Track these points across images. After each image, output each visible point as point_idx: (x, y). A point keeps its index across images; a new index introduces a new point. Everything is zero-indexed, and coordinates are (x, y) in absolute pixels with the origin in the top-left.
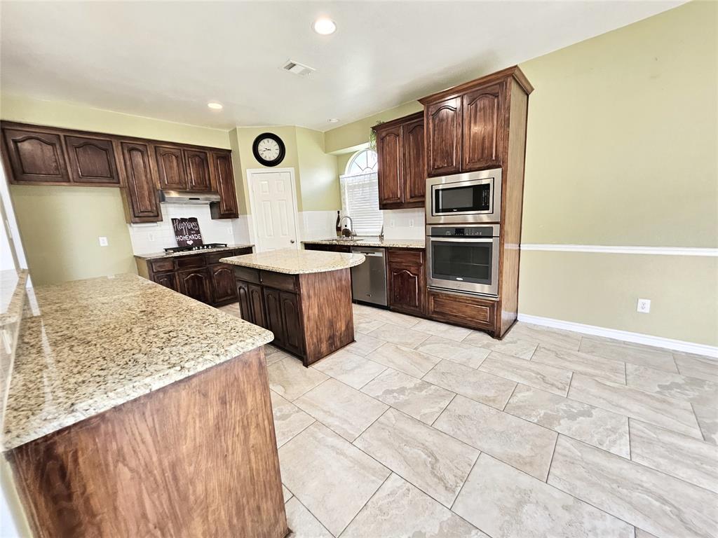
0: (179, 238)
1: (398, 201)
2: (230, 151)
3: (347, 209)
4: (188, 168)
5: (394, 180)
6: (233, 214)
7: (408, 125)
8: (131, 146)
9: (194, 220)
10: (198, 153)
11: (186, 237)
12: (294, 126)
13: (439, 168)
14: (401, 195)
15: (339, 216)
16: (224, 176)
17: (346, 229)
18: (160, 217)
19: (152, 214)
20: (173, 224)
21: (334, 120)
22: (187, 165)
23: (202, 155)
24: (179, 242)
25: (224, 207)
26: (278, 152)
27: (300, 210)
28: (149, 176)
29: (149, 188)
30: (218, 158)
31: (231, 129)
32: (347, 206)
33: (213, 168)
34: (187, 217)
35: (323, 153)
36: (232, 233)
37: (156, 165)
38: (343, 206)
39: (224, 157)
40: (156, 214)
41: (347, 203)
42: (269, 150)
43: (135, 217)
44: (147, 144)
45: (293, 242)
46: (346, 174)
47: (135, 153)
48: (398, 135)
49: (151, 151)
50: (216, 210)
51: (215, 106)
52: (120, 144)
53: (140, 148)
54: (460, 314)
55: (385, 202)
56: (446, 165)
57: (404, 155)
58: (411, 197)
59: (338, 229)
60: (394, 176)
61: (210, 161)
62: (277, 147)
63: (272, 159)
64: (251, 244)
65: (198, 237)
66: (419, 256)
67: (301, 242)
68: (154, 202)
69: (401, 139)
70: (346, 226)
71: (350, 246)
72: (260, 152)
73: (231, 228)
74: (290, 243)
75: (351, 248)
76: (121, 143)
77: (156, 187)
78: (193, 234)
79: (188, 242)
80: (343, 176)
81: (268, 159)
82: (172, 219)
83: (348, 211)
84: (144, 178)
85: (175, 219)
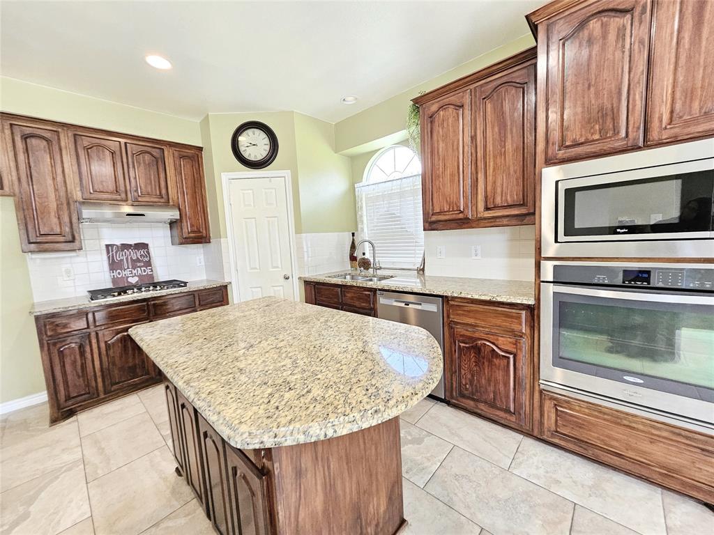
0: (116, 274)
1: (461, 216)
2: (200, 149)
3: (366, 230)
4: (131, 169)
5: (452, 181)
6: (201, 237)
7: (481, 86)
8: (28, 131)
9: (144, 246)
10: (149, 149)
11: (127, 272)
12: (293, 112)
13: (577, 144)
14: (466, 206)
15: (353, 240)
16: (189, 182)
17: (364, 259)
18: (77, 243)
19: (62, 239)
20: (108, 253)
21: (350, 100)
22: (131, 166)
23: (156, 152)
24: (114, 280)
25: (187, 227)
26: (267, 148)
27: (299, 230)
28: (60, 178)
29: (58, 199)
30: (182, 157)
31: (203, 118)
32: (365, 226)
33: (173, 171)
34: (132, 242)
35: (333, 152)
36: (203, 263)
37: (74, 162)
38: (360, 226)
39: (192, 156)
40: (70, 238)
41: (365, 221)
42: (255, 145)
43: (30, 243)
44: (60, 130)
45: (287, 278)
46: (364, 182)
47: (34, 141)
48: (462, 106)
49: (66, 140)
50: (176, 232)
51: (158, 62)
52: (7, 126)
53: (47, 135)
54: (630, 454)
55: (434, 218)
56: (597, 137)
57: (473, 138)
58: (487, 209)
59: (353, 258)
60: (452, 175)
61: (169, 161)
62: (267, 141)
63: (259, 158)
64: (227, 280)
65: (148, 271)
66: (519, 318)
67: (300, 278)
68: (66, 219)
69: (467, 112)
70: (364, 254)
71: (375, 290)
72: (242, 149)
73: (202, 257)
74: (283, 279)
75: (378, 292)
76: (11, 125)
77: (72, 197)
78: (140, 267)
79: (130, 280)
80: (361, 184)
81: (252, 158)
82: (107, 246)
83: (365, 233)
84: (50, 182)
85: (112, 246)
